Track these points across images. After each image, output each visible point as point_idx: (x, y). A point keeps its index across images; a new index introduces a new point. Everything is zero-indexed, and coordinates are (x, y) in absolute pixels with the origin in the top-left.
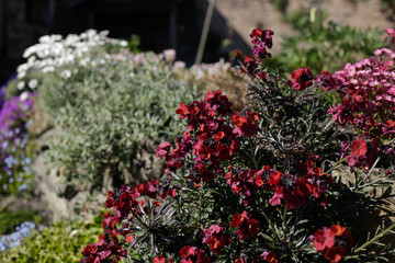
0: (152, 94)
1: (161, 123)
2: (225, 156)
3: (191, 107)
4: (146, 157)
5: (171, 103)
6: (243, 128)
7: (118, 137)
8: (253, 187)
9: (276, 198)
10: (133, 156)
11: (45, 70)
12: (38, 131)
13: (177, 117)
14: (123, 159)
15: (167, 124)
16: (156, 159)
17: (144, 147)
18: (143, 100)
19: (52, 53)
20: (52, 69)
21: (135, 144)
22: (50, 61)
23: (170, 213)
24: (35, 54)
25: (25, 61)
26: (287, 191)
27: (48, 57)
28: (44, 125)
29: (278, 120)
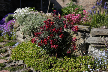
0: (39, 19)
1: (41, 24)
2: (49, 27)
3: (45, 21)
4: (38, 30)
5: (42, 21)
6: (52, 24)
7: (34, 27)
8: (53, 31)
9: (55, 32)
10: (36, 30)
11: (19, 15)
12: (16, 27)
13: (43, 23)
14: (35, 30)
15: (42, 24)
16: (40, 30)
17: (38, 28)
18: (38, 20)
19: (20, 12)
20: (20, 15)
21: (37, 28)
22: (20, 14)
23: (43, 36)
24: (17, 12)
25: (14, 13)
26: (56, 30)
27: (19, 13)
28: (17, 26)
29: (57, 23)
